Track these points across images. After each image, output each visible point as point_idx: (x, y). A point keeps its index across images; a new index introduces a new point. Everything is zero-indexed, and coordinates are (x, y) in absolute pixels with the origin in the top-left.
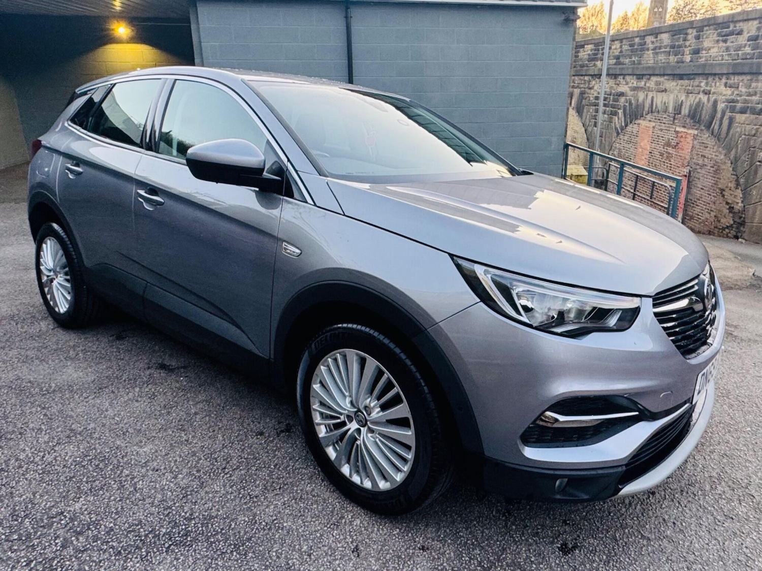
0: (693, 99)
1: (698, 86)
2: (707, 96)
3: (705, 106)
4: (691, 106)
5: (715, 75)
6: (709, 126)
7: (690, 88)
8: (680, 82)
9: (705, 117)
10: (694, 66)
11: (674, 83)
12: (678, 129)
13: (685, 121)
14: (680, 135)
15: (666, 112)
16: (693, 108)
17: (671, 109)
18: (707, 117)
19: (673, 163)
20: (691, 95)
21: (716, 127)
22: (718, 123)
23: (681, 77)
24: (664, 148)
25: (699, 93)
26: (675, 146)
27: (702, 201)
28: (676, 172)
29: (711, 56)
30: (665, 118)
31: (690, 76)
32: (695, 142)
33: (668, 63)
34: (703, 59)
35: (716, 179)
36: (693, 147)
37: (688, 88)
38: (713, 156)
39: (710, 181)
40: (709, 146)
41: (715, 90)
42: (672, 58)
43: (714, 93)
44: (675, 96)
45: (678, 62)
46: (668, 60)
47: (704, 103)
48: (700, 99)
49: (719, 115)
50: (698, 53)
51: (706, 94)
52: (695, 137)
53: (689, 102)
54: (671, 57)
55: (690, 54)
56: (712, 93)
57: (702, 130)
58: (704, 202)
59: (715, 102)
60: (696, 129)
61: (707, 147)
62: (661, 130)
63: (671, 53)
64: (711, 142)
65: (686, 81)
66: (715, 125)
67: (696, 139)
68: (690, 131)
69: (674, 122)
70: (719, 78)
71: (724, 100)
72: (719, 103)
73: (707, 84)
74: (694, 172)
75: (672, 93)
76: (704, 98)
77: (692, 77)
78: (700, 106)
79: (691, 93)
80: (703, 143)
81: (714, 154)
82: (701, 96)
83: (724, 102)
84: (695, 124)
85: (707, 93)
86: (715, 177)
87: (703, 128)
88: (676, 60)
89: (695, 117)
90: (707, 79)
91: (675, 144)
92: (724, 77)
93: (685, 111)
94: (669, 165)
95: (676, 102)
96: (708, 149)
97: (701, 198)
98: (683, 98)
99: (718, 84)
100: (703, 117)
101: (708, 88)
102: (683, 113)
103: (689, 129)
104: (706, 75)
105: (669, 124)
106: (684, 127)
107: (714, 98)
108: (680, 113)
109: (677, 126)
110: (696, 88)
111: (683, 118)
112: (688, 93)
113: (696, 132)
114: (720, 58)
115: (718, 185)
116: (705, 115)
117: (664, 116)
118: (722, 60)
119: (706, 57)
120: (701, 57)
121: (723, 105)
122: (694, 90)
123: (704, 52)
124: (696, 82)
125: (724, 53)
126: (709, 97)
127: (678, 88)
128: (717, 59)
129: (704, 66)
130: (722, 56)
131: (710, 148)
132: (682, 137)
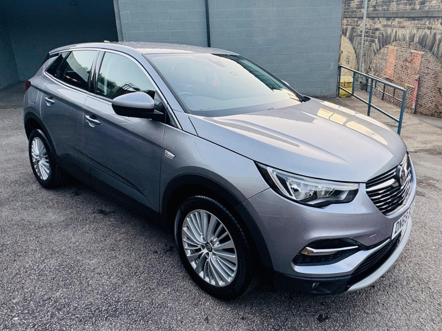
0: (421, 33)
1: (424, 24)
2: (429, 31)
3: (428, 37)
4: (420, 37)
5: (434, 17)
6: (431, 49)
7: (419, 25)
8: (413, 22)
9: (429, 43)
10: (421, 12)
11: (410, 23)
12: (412, 51)
13: (416, 46)
14: (413, 55)
15: (404, 40)
16: (421, 37)
17: (407, 39)
18: (430, 43)
19: (409, 72)
20: (420, 30)
21: (436, 49)
22: (437, 47)
23: (414, 19)
24: (403, 63)
25: (425, 29)
26: (411, 61)
27: (427, 95)
28: (411, 77)
29: (432, 6)
30: (404, 44)
31: (419, 18)
32: (423, 59)
33: (405, 10)
34: (427, 8)
35: (435, 82)
36: (421, 62)
37: (418, 25)
38: (434, 68)
39: (432, 83)
40: (431, 61)
41: (435, 27)
42: (408, 7)
43: (434, 29)
44: (410, 30)
45: (412, 9)
46: (405, 8)
47: (428, 35)
48: (425, 32)
49: (437, 42)
50: (424, 4)
51: (429, 29)
52: (423, 56)
53: (419, 34)
54: (407, 6)
55: (419, 4)
56: (433, 28)
57: (427, 51)
58: (429, 96)
59: (435, 34)
60: (423, 51)
61: (430, 62)
62: (402, 52)
63: (407, 4)
64: (432, 59)
65: (417, 21)
66: (435, 49)
67: (423, 57)
68: (420, 52)
69: (409, 47)
70: (437, 19)
71: (440, 33)
72: (437, 35)
73: (430, 23)
74: (422, 78)
75: (408, 28)
76: (428, 32)
77: (421, 19)
78: (425, 36)
79: (420, 29)
80: (427, 60)
81: (434, 66)
82: (426, 30)
83: (440, 34)
84: (422, 48)
85: (430, 28)
86: (435, 81)
87: (428, 50)
88: (410, 8)
89: (422, 43)
90: (430, 20)
91: (410, 60)
92: (440, 18)
93: (416, 40)
94: (407, 73)
95: (410, 34)
96: (431, 63)
97: (427, 93)
98: (415, 32)
99: (436, 23)
100: (427, 43)
101: (431, 26)
102: (415, 41)
103: (419, 51)
104: (429, 18)
105: (406, 48)
106: (416, 50)
107: (434, 31)
108: (413, 41)
109: (411, 49)
110: (423, 26)
111: (415, 44)
112: (418, 29)
113: (423, 53)
114: (438, 7)
115: (437, 86)
116: (429, 42)
117: (403, 43)
118: (439, 8)
119: (429, 6)
120: (426, 7)
121: (440, 36)
122: (422, 27)
123: (428, 3)
124: (423, 22)
125: (440, 4)
126: (431, 31)
127: (412, 26)
128: (436, 7)
129: (428, 12)
130: (439, 5)
131: (432, 63)
132: (414, 56)
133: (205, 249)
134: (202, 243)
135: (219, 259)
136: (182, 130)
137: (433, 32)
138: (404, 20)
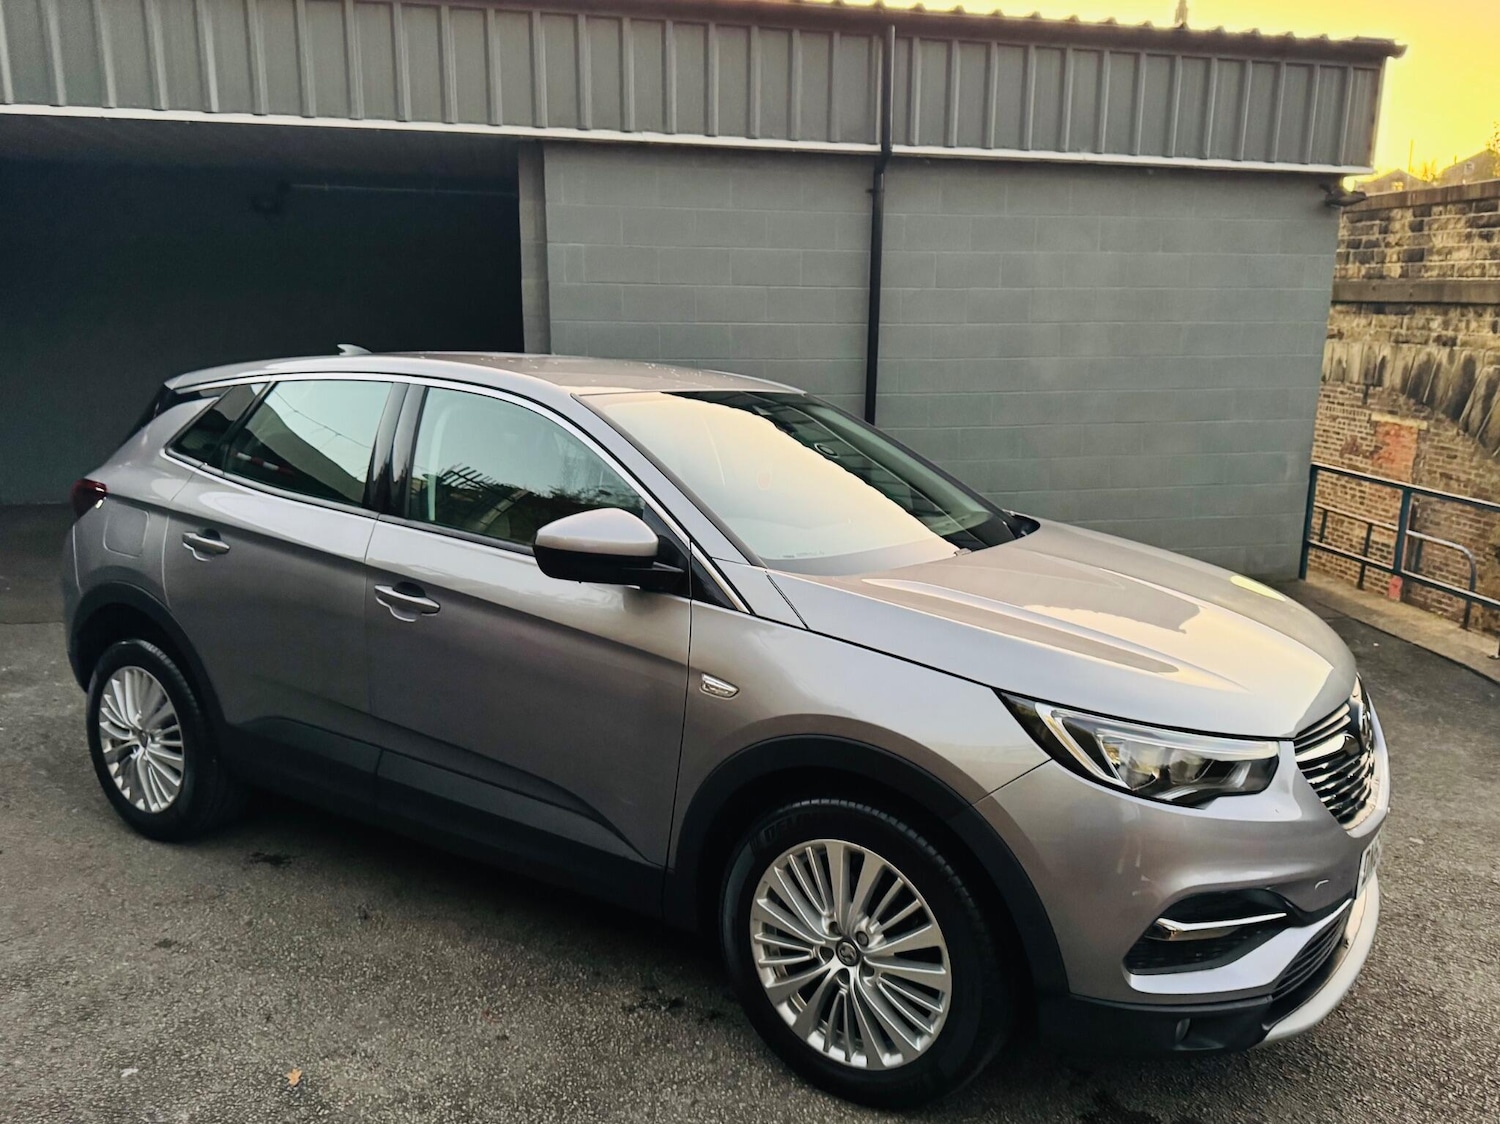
0: (1411, 356)
1: (1423, 328)
2: (1448, 350)
3: (1442, 369)
4: (1406, 370)
5: (1465, 306)
6: (1455, 412)
7: (1403, 331)
8: (1375, 319)
9: (1446, 392)
10: (1413, 286)
11: (1363, 321)
12: (1376, 417)
13: (1395, 401)
14: (1381, 430)
15: (1343, 381)
16: (1413, 373)
17: (1355, 374)
18: (1450, 393)
19: (1367, 490)
20: (1405, 346)
21: (1476, 414)
22: (1479, 406)
23: (1379, 308)
24: (1341, 456)
25: (1426, 343)
26: (1372, 453)
27: (1448, 571)
28: (1377, 508)
29: (1453, 266)
30: (1342, 393)
31: (1402, 308)
32: (1424, 446)
33: (1344, 277)
34: (1435, 273)
35: (1481, 525)
36: (1418, 456)
37: (1396, 331)
38: (1472, 477)
39: (1467, 528)
40: (1458, 454)
41: (1467, 338)
42: (1353, 268)
43: (1464, 344)
44: (1366, 348)
45: (1369, 277)
46: (1343, 272)
47: (1439, 365)
48: (1429, 354)
49: (1481, 390)
50: (1421, 259)
51: (1445, 344)
52: (1422, 435)
53: (1400, 363)
54: (1350, 266)
55: (1399, 260)
56: (1459, 342)
57: (1437, 420)
58: (1455, 574)
59: (1470, 363)
60: (1425, 418)
61: (1455, 457)
62: (1334, 419)
63: (1351, 258)
64: (1463, 447)
65: (1393, 318)
66: (1473, 411)
67: (1424, 440)
68: (1409, 422)
69: (1365, 403)
70: (1476, 312)
71: (1492, 359)
72: (1479, 366)
73: (1446, 325)
74: (1424, 510)
75: (1355, 340)
76: (1441, 355)
77: (1408, 308)
78: (1430, 368)
79: (1407, 342)
80: (1443, 448)
81: (1474, 472)
82: (1432, 348)
83: (1492, 363)
84: (1420, 407)
85: (1449, 343)
86: (1479, 522)
87: (1442, 416)
88: (1363, 272)
89: (1418, 390)
90: (1446, 313)
91: (1371, 449)
92: (1490, 310)
93: (1393, 378)
94: (1358, 494)
95: (1367, 360)
96: (1458, 460)
97: (1447, 565)
98: (1386, 351)
99: (1473, 325)
100: (1439, 393)
101: (1450, 333)
102: (1387, 383)
103: (1404, 417)
104: (1442, 306)
105: (1352, 406)
106: (1392, 413)
107: (1466, 352)
108: (1380, 383)
109: (1373, 410)
110: (1418, 333)
111: (1390, 394)
112: (1398, 342)
113: (1424, 425)
114: (1478, 272)
115: (1488, 538)
116: (1445, 389)
117: (1339, 389)
118: (1483, 275)
119: (1441, 267)
120: (1431, 268)
121: (1491, 369)
122: (1415, 336)
123: (1436, 258)
124: (1419, 319)
125: (1487, 262)
126: (1452, 351)
127: (1372, 332)
128: (1469, 273)
129: (1439, 287)
130: (1483, 267)
131: (1462, 458)
132: (1388, 433)
133: (835, 958)
134: (826, 940)
135: (885, 986)
136: (752, 613)
137: (1462, 354)
138: (1341, 312)
